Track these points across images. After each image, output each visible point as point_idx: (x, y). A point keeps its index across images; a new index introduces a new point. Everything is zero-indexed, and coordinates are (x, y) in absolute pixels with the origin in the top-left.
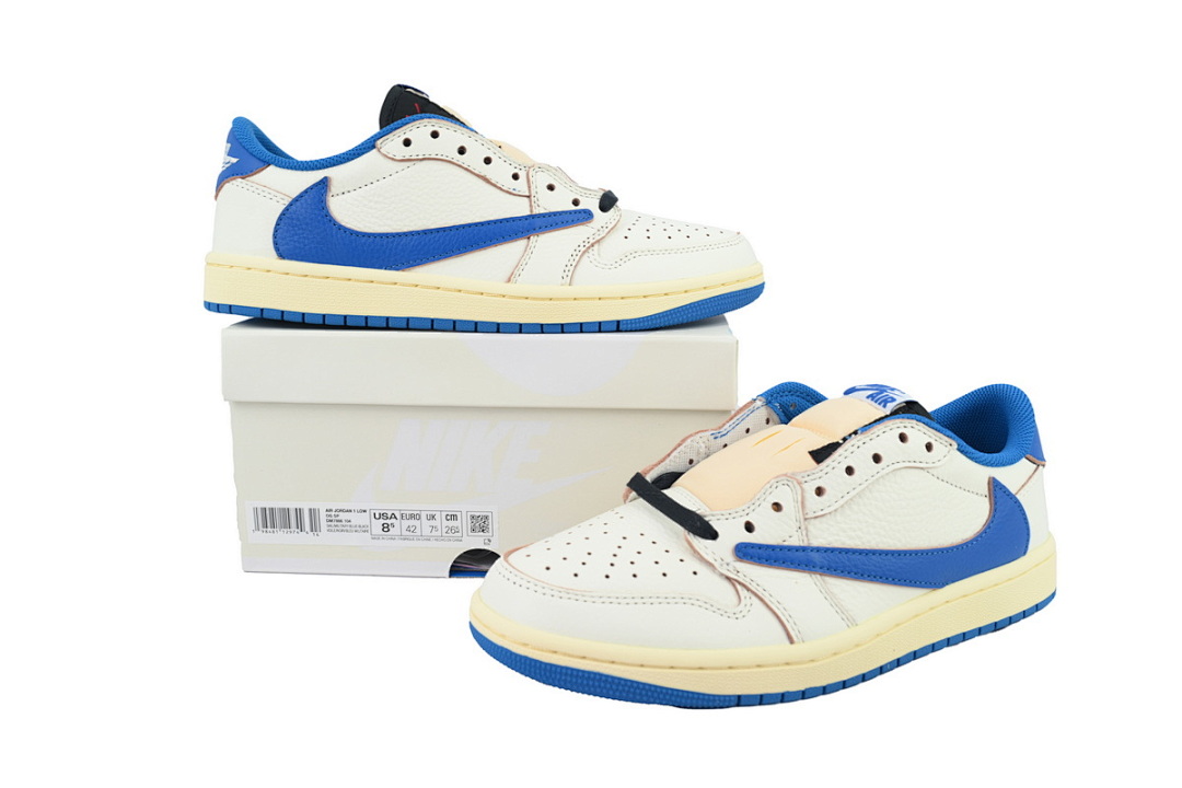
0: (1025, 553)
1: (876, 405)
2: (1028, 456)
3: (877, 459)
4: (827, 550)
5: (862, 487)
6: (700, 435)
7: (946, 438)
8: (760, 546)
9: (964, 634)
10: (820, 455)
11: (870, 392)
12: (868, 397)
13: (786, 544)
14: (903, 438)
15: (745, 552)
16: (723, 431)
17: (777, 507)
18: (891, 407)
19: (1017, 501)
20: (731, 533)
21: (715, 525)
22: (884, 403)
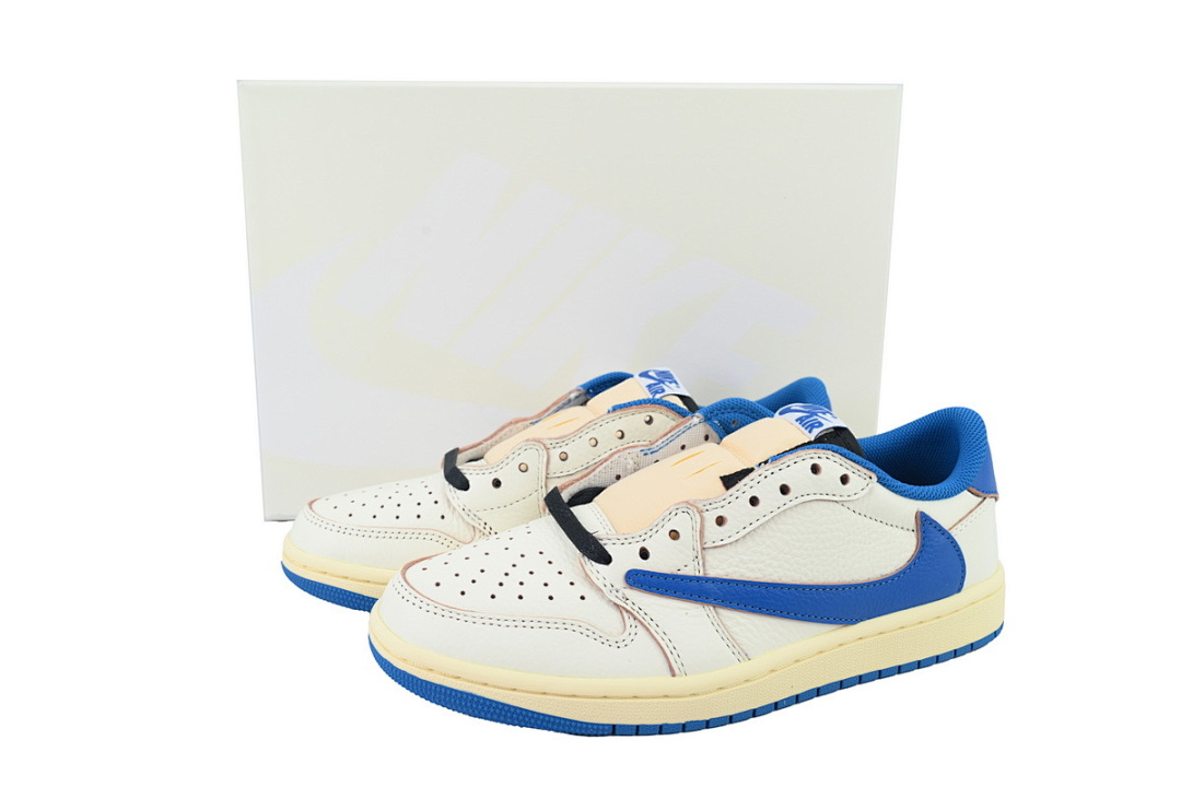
0: (959, 590)
1: (803, 429)
2: (971, 489)
3: (784, 490)
4: (723, 581)
5: (767, 518)
6: (628, 451)
7: (865, 471)
8: (652, 574)
9: (880, 671)
10: (729, 481)
11: (801, 415)
12: (797, 420)
13: (679, 573)
14: (815, 469)
15: (636, 579)
16: (654, 447)
17: (674, 535)
18: (816, 432)
19: (950, 537)
20: (625, 558)
21: (610, 549)
22: (811, 428)
